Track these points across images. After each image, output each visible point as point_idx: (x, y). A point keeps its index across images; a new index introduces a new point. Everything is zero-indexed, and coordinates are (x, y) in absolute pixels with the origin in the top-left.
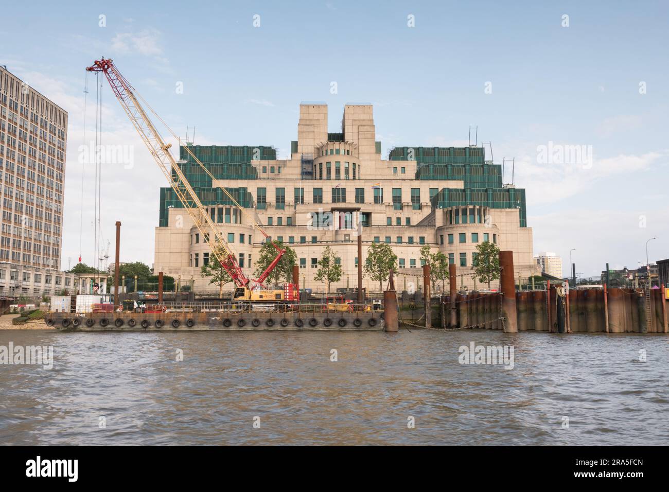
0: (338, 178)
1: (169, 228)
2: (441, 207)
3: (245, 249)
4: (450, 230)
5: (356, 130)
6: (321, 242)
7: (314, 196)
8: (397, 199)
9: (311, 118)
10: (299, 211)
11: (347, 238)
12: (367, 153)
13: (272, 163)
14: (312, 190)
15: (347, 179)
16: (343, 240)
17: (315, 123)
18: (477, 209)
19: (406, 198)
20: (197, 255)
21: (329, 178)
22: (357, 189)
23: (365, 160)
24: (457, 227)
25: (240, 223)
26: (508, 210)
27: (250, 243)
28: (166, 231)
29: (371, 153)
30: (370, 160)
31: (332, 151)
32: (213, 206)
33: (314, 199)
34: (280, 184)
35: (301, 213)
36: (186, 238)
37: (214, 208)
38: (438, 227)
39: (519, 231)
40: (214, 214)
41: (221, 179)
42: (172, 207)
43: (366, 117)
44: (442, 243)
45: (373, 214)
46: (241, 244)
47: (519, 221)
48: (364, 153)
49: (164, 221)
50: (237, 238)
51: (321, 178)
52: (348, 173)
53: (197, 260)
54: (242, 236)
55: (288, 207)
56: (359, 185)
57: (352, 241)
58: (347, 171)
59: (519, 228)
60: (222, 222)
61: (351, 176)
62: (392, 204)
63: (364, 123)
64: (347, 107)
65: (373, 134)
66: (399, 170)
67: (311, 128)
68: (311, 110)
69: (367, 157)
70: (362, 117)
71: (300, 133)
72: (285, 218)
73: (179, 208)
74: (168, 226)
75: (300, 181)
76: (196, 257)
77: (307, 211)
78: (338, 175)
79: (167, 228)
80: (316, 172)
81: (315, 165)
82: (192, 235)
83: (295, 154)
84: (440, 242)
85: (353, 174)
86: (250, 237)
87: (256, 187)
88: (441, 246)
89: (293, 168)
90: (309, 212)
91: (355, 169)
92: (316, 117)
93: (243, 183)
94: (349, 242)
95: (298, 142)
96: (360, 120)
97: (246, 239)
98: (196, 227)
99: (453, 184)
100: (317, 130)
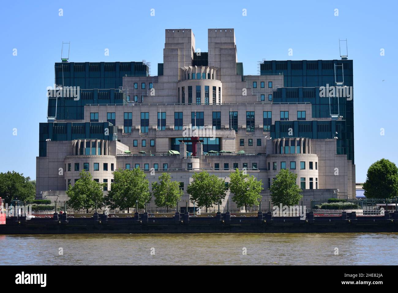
0: (198, 103)
1: (48, 157)
2: (271, 138)
3: (108, 175)
4: (274, 158)
5: (218, 53)
7: (175, 120)
9: (176, 42)
10: (159, 136)
11: (190, 166)
12: (229, 75)
13: (142, 79)
14: (173, 114)
15: (207, 103)
16: (186, 168)
17: (178, 46)
18: (298, 141)
19: (259, 120)
20: (69, 180)
21: (190, 103)
22: (214, 112)
23: (226, 82)
24: (279, 156)
25: (104, 154)
26: (328, 140)
27: (112, 170)
28: (45, 160)
29: (232, 75)
30: (231, 82)
31: (193, 75)
33: (175, 122)
34: (145, 109)
35: (160, 138)
37: (84, 142)
38: (268, 155)
39: (336, 158)
40: (83, 147)
41: (92, 105)
42: (49, 140)
43: (228, 40)
44: (269, 169)
45: (223, 139)
46: (105, 171)
47: (336, 149)
48: (226, 75)
49: (43, 151)
50: (101, 167)
51: (183, 103)
54: (105, 165)
55: (151, 131)
56: (217, 108)
57: (194, 169)
58: (207, 95)
59: (336, 156)
60: (89, 155)
61: (211, 100)
62: (245, 126)
63: (225, 46)
64: (210, 31)
65: (234, 56)
66: (267, 84)
67: (175, 52)
68: (176, 35)
69: (229, 79)
70: (223, 40)
71: (165, 57)
72: (148, 140)
73: (55, 141)
74: (46, 156)
75: (163, 106)
76: (69, 182)
77: (165, 136)
78: (198, 100)
79: (45, 158)
80: (179, 95)
81: (179, 88)
82: (66, 164)
83: (161, 77)
84: (268, 168)
85: (213, 97)
86: (112, 165)
87: (123, 112)
88: (268, 171)
89: (159, 90)
90: (167, 138)
91: (215, 92)
92: (180, 41)
93: (111, 109)
94: (192, 169)
95: (163, 65)
96: (221, 43)
97: (109, 167)
98: (68, 158)
99: (302, 107)
100: (181, 54)
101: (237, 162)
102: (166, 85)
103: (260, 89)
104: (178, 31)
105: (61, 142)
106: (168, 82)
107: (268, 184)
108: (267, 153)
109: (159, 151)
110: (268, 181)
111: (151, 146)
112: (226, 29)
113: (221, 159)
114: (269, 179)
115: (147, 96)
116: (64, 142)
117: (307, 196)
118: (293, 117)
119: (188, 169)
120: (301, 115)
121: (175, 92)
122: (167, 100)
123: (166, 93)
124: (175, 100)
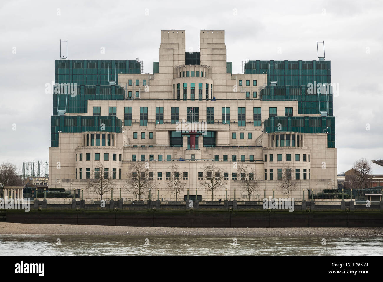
0: (193, 99)
1: (59, 148)
2: (267, 132)
3: (117, 165)
4: (271, 151)
5: (209, 53)
6: (173, 160)
7: (172, 114)
8: (242, 116)
9: (171, 42)
10: (159, 130)
11: (193, 157)
12: (220, 73)
13: (137, 76)
14: (170, 109)
15: (201, 99)
16: (190, 159)
17: (174, 46)
18: (292, 135)
19: (250, 116)
20: (81, 169)
21: (185, 99)
22: (208, 108)
23: (217, 80)
24: (276, 149)
25: (113, 146)
26: (319, 134)
27: (120, 160)
28: (56, 150)
29: (222, 74)
30: (222, 80)
31: (188, 73)
32: (93, 133)
33: (172, 117)
34: (143, 104)
35: (160, 131)
36: (72, 155)
37: (94, 134)
38: (264, 148)
39: (327, 151)
40: (94, 139)
41: (94, 100)
42: (61, 132)
43: (219, 41)
44: (266, 161)
45: (219, 133)
46: (114, 161)
47: (327, 143)
48: (217, 73)
49: (55, 143)
50: (111, 157)
51: (178, 98)
52: (202, 93)
53: (81, 174)
54: (114, 156)
55: (150, 124)
56: (210, 104)
57: (197, 160)
58: (200, 91)
59: (327, 149)
60: (100, 146)
61: (204, 97)
62: (237, 121)
63: (217, 46)
64: (202, 32)
65: (225, 56)
66: (251, 82)
67: (171, 52)
68: (171, 35)
69: (219, 77)
70: (215, 41)
71: (161, 55)
72: (147, 133)
73: (67, 133)
74: (58, 147)
75: (161, 102)
76: (80, 171)
77: (165, 130)
78: (193, 96)
79: (57, 148)
80: (174, 91)
81: (174, 85)
82: (77, 154)
83: (157, 74)
84: (264, 160)
85: (206, 94)
87: (123, 106)
88: (265, 163)
89: (155, 87)
90: (166, 131)
91: (208, 89)
92: (175, 42)
93: (113, 103)
94: (195, 160)
95: (159, 64)
96: (213, 43)
97: (118, 157)
98: (80, 149)
99: (289, 104)
100: (176, 53)
101: (235, 154)
102: (161, 82)
103: (245, 87)
104: (173, 32)
105: (72, 134)
106: (164, 79)
107: (264, 174)
108: (264, 146)
109: (159, 143)
110: (264, 171)
111: (150, 138)
112: (217, 31)
113: (220, 151)
114: (266, 170)
115: (144, 92)
116: (75, 133)
117: (303, 186)
118: (281, 113)
119: (191, 160)
120: (289, 110)
121: (170, 89)
122: (162, 96)
123: (161, 89)
124: (170, 96)
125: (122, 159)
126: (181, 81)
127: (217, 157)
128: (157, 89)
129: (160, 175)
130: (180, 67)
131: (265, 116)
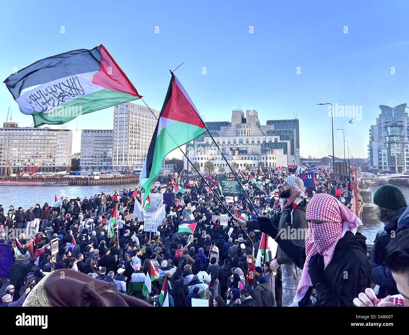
7: (234, 142)
14: (233, 140)
17: (236, 116)
22: (247, 139)
34: (224, 138)
38: (259, 154)
50: (204, 159)
57: (234, 159)
61: (246, 134)
64: (247, 110)
66: (268, 128)
67: (236, 118)
68: (236, 113)
69: (253, 127)
72: (224, 149)
73: (191, 150)
78: (242, 135)
83: (230, 127)
84: (259, 159)
86: (208, 158)
91: (248, 132)
97: (206, 159)
99: (276, 137)
100: (237, 119)
101: (249, 157)
102: (232, 130)
103: (266, 130)
104: (236, 111)
112: (254, 111)
118: (273, 141)
119: (232, 159)
120: (276, 140)
121: (235, 132)
122: (232, 135)
123: (232, 132)
124: (235, 134)
125: (209, 159)
126: (238, 129)
127: (242, 158)
128: (231, 132)
129: (215, 165)
130: (238, 124)
131: (261, 142)
